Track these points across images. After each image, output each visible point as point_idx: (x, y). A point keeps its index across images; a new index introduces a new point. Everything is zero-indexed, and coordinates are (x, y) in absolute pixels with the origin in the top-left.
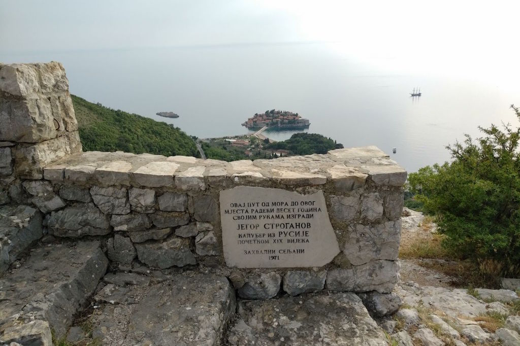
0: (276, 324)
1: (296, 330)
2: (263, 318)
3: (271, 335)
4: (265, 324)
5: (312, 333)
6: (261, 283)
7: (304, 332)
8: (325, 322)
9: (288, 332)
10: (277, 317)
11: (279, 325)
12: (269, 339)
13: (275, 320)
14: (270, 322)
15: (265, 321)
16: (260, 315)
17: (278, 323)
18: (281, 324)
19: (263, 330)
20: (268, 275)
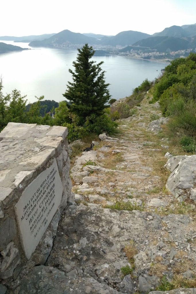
0: (78, 252)
1: (88, 242)
2: (68, 259)
3: (85, 258)
4: (73, 260)
5: (93, 235)
6: (47, 245)
7: (91, 239)
8: (86, 227)
9: (89, 247)
10: (73, 249)
11: (80, 251)
12: (87, 260)
13: (74, 252)
14: (74, 256)
15: (71, 258)
16: (65, 260)
17: (78, 250)
18: (80, 249)
19: (78, 262)
20: (47, 236)
